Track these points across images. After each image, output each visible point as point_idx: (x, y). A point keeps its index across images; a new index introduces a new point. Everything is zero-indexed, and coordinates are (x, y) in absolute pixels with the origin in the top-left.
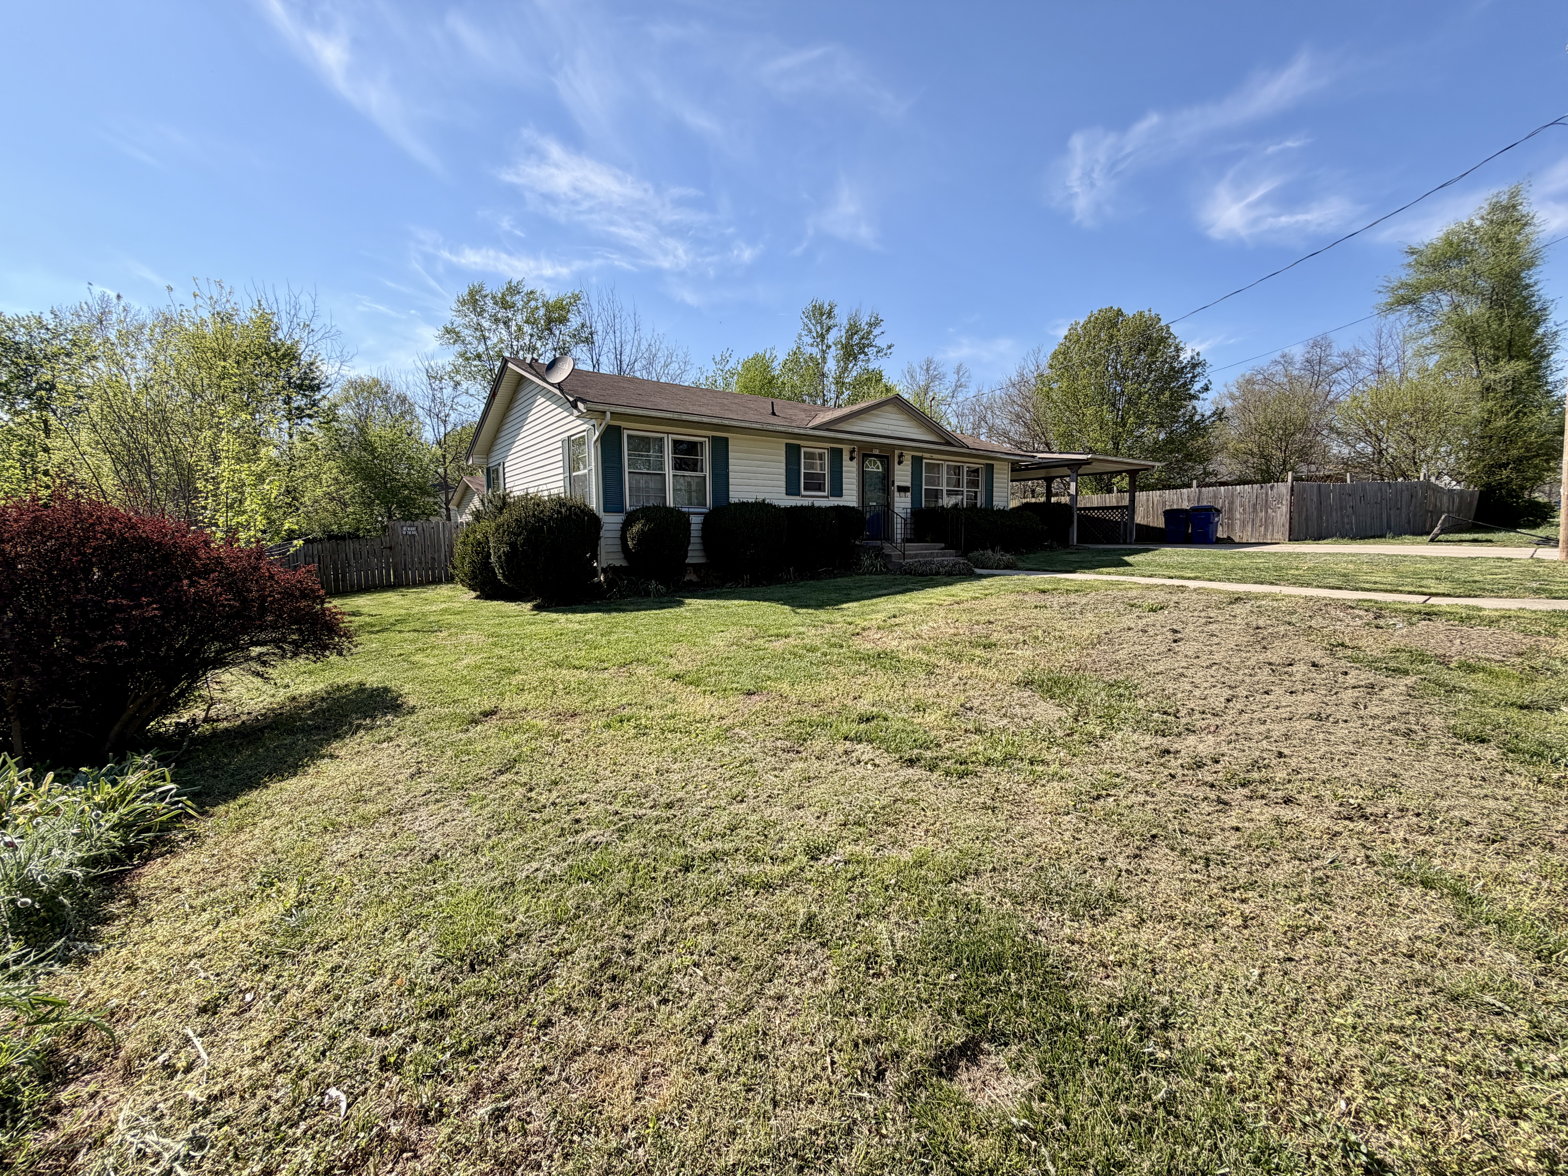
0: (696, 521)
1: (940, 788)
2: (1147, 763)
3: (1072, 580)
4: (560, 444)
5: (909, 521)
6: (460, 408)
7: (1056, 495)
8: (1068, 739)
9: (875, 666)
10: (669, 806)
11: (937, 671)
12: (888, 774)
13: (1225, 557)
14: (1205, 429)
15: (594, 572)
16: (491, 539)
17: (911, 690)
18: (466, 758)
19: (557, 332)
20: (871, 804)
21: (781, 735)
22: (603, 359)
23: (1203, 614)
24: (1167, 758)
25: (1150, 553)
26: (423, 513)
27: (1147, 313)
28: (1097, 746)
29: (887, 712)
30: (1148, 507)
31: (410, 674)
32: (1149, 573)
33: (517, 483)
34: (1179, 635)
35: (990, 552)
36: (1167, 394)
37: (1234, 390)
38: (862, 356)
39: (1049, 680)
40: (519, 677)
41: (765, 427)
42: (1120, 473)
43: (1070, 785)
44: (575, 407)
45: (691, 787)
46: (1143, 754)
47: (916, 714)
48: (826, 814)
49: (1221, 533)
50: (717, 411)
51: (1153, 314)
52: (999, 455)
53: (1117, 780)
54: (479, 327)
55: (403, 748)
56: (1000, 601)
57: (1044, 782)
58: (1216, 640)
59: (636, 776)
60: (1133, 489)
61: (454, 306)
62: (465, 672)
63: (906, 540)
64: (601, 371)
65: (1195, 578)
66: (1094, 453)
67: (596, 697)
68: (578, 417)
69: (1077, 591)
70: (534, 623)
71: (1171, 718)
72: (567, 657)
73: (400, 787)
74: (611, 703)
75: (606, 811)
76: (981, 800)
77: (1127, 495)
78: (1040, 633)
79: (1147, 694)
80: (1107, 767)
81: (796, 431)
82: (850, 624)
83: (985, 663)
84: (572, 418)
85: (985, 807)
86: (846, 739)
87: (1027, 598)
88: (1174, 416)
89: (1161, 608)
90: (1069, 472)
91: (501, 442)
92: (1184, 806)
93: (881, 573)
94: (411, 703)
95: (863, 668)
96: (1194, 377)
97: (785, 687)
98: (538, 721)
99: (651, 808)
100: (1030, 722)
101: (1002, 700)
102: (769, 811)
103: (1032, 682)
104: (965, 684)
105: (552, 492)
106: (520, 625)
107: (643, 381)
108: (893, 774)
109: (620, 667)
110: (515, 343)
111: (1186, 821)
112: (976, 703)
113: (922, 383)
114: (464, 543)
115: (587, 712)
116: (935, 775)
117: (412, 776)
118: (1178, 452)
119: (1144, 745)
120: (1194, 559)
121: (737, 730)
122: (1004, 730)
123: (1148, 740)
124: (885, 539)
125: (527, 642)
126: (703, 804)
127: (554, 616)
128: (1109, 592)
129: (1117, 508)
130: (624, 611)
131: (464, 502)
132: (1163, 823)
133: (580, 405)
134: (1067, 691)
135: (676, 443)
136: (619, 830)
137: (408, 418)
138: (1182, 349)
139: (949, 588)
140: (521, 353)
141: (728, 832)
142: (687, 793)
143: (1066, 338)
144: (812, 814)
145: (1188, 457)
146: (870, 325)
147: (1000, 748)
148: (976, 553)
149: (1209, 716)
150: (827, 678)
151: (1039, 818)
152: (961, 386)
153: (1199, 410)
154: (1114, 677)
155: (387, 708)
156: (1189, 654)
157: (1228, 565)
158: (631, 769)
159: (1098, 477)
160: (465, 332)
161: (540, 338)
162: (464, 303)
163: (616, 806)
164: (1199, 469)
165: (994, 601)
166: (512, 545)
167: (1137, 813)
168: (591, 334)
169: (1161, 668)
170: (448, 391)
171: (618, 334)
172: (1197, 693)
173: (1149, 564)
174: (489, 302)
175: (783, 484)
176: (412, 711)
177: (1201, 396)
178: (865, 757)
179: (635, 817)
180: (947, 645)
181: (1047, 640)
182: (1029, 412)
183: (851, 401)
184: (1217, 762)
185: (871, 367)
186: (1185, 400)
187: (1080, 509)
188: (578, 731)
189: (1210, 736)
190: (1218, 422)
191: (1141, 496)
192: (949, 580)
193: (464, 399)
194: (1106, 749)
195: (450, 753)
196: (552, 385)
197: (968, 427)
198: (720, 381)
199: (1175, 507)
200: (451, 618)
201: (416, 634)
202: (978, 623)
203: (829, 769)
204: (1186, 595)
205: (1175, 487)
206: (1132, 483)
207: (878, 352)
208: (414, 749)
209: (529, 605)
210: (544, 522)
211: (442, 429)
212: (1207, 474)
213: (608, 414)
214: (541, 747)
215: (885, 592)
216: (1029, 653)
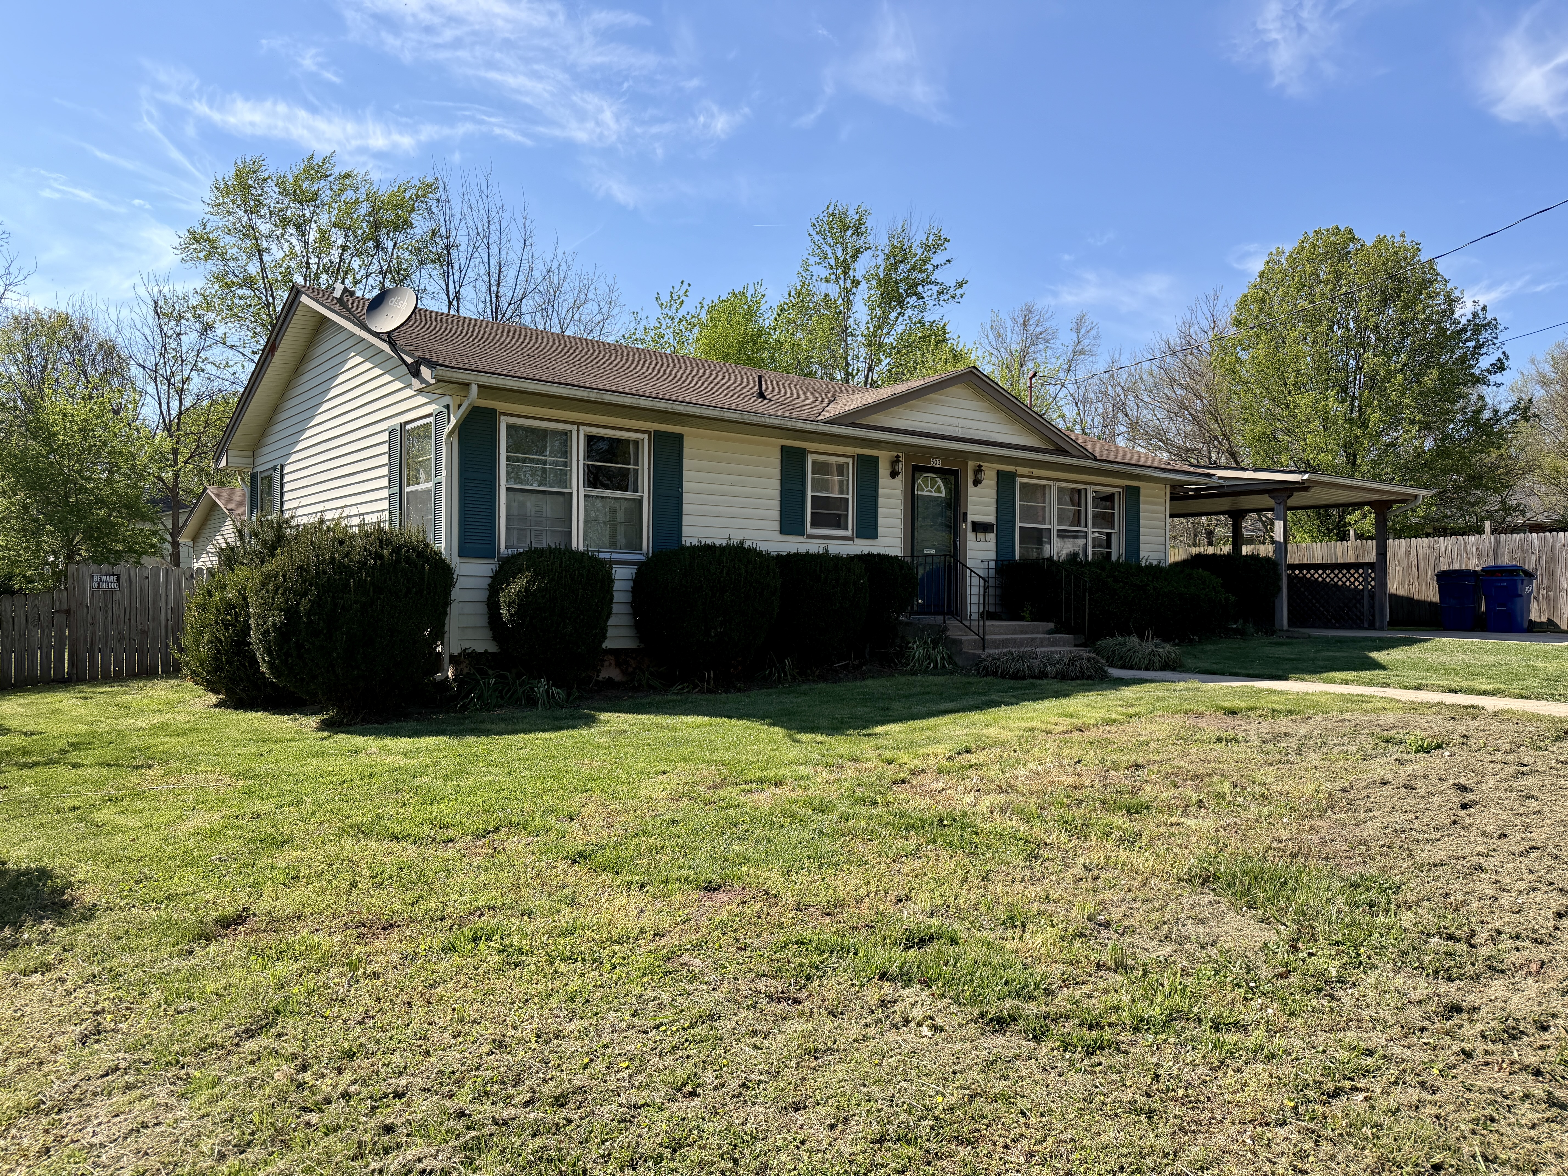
0: (623, 576)
1: (1054, 1074)
2: (1422, 1030)
3: (1281, 693)
4: (385, 437)
5: (991, 582)
6: (209, 368)
7: (1250, 541)
8: (1280, 983)
9: (934, 841)
10: (560, 1101)
11: (1045, 853)
12: (959, 1046)
13: (1545, 656)
14: (1501, 434)
15: (436, 662)
16: (252, 600)
17: (1000, 888)
18: (188, 1005)
19: (389, 245)
20: (928, 1102)
21: (765, 968)
22: (467, 292)
23: (1510, 758)
24: (1456, 1020)
25: (1416, 648)
26: (131, 550)
27: (1398, 239)
28: (1332, 996)
29: (958, 927)
30: (1409, 565)
31: (89, 844)
32: (1415, 683)
33: (304, 501)
34: (1470, 796)
35: (1135, 640)
36: (1435, 373)
37: (1547, 369)
38: (912, 300)
39: (1245, 873)
40: (290, 855)
41: (747, 418)
42: (1359, 505)
43: (1287, 1070)
44: (416, 374)
45: (600, 1066)
46: (1414, 1012)
47: (1009, 934)
48: (846, 1120)
49: (1537, 613)
50: (664, 388)
51: (1408, 243)
52: (1149, 472)
53: (1370, 1061)
54: (249, 232)
55: (69, 985)
56: (1154, 727)
57: (1239, 1063)
58: (1534, 805)
59: (500, 1044)
60: (1382, 534)
61: (209, 195)
62: (191, 844)
63: (987, 615)
64: (463, 313)
65: (1493, 693)
66: (1314, 470)
67: (430, 892)
68: (420, 391)
69: (1290, 712)
70: (322, 754)
71: (1462, 947)
72: (380, 817)
73: (61, 1058)
74: (458, 904)
75: (443, 1110)
76: (1128, 1096)
77: (1372, 544)
78: (1226, 787)
79: (1418, 903)
80: (1350, 1036)
81: (800, 425)
82: (890, 762)
83: (1130, 841)
84: (409, 392)
85: (1134, 1109)
86: (883, 976)
87: (1202, 723)
88: (1448, 412)
89: (1439, 746)
90: (1271, 503)
91: (280, 430)
92: (1489, 1110)
93: (944, 671)
94: (89, 900)
95: (913, 844)
96: (1479, 346)
97: (773, 877)
98: (320, 937)
99: (526, 1105)
100: (1213, 951)
101: (1162, 908)
102: (743, 1113)
103: (1216, 878)
104: (1096, 878)
105: (368, 519)
106: (296, 757)
107: (537, 334)
108: (968, 1045)
109: (477, 836)
110: (313, 260)
111: (1493, 1138)
112: (1116, 914)
113: (1015, 347)
114: (203, 608)
115: (412, 920)
116: (1044, 1049)
117: (84, 1040)
118: (1457, 472)
119: (1415, 996)
120: (1492, 659)
121: (686, 958)
122: (1165, 964)
123: (1422, 987)
124: (950, 613)
125: (307, 788)
126: (622, 1099)
127: (358, 741)
128: (1347, 716)
129: (1357, 566)
130: (487, 733)
131: (206, 532)
132: (1452, 1142)
133: (425, 372)
134: (1276, 897)
135: (591, 440)
136: (465, 1147)
137: (115, 383)
138: (1458, 300)
139: (1064, 701)
140: (324, 277)
141: (667, 1153)
142: (592, 1077)
143: (1261, 276)
144: (821, 1122)
145: (1475, 480)
146: (927, 247)
147: (1159, 998)
148: (1109, 642)
149: (1527, 943)
150: (848, 861)
151: (1231, 1132)
152: (1082, 352)
153: (1489, 401)
154: (1360, 869)
155: (44, 908)
156: (1489, 829)
157: (1551, 671)
158: (490, 1030)
159: (1322, 510)
160: (228, 241)
161: (359, 253)
162: (225, 191)
163: (462, 1101)
164: (1493, 502)
165: (1146, 729)
166: (291, 613)
167: (1405, 1124)
168: (448, 248)
169: (1442, 855)
170: (190, 339)
171: (494, 250)
172: (1505, 900)
173: (1414, 667)
174: (272, 191)
175: (776, 514)
176: (90, 914)
177: (1492, 378)
178: (917, 1013)
179: (495, 1122)
180: (1062, 805)
181: (1240, 800)
182: (1200, 397)
183: (895, 376)
184: (1545, 1028)
185: (929, 318)
186: (1465, 385)
187: (1292, 567)
188: (395, 958)
189: (1530, 981)
190: (1521, 423)
191: (1397, 547)
192: (1064, 686)
193: (217, 353)
194: (1348, 1002)
195: (156, 996)
196: (377, 335)
197: (1094, 421)
198: (669, 336)
199: (1456, 567)
200: (170, 743)
201: (104, 771)
202: (1115, 766)
203: (852, 1034)
204: (1480, 722)
205: (1454, 533)
206: (1381, 523)
207: (940, 293)
208: (90, 987)
209: (313, 721)
210: (352, 574)
211: (175, 404)
212: (1506, 509)
213: (474, 388)
214: (326, 987)
215: (950, 705)
216: (1208, 823)
